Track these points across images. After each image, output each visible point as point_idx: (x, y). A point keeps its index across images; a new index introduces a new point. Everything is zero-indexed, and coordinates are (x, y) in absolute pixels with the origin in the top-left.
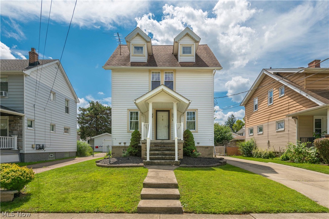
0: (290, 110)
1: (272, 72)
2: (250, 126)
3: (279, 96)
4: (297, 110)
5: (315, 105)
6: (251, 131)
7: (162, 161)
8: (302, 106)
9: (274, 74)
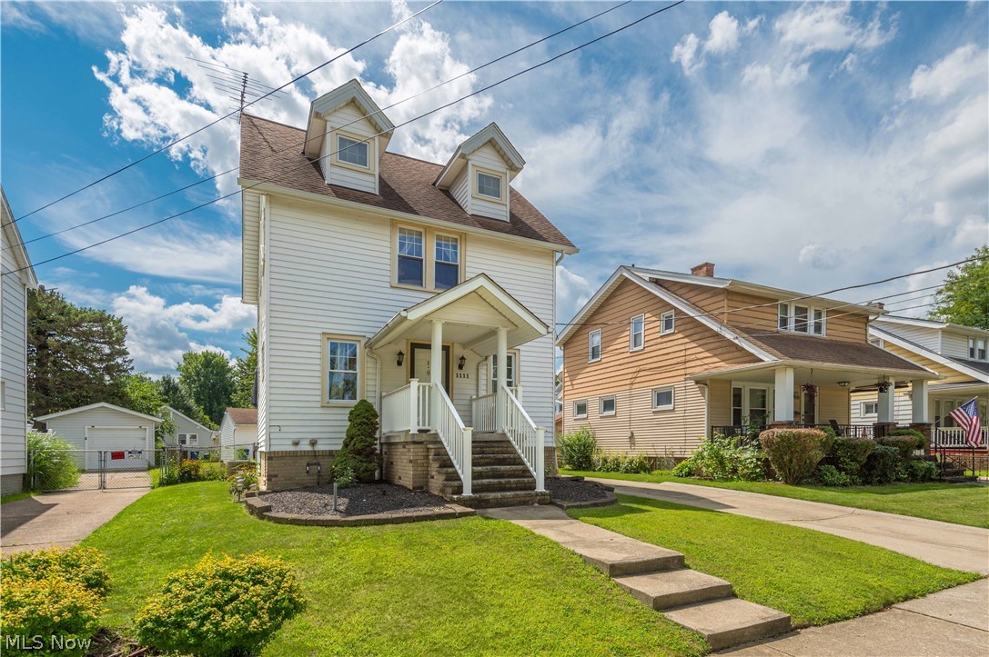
0: (688, 365)
1: (647, 276)
2: (580, 398)
3: (659, 332)
4: (706, 367)
5: (751, 358)
6: (582, 408)
7: (508, 494)
8: (717, 360)
9: (650, 281)
